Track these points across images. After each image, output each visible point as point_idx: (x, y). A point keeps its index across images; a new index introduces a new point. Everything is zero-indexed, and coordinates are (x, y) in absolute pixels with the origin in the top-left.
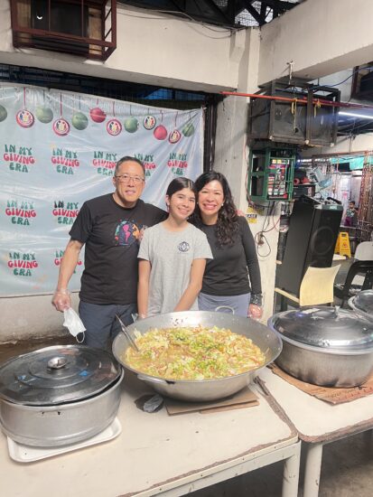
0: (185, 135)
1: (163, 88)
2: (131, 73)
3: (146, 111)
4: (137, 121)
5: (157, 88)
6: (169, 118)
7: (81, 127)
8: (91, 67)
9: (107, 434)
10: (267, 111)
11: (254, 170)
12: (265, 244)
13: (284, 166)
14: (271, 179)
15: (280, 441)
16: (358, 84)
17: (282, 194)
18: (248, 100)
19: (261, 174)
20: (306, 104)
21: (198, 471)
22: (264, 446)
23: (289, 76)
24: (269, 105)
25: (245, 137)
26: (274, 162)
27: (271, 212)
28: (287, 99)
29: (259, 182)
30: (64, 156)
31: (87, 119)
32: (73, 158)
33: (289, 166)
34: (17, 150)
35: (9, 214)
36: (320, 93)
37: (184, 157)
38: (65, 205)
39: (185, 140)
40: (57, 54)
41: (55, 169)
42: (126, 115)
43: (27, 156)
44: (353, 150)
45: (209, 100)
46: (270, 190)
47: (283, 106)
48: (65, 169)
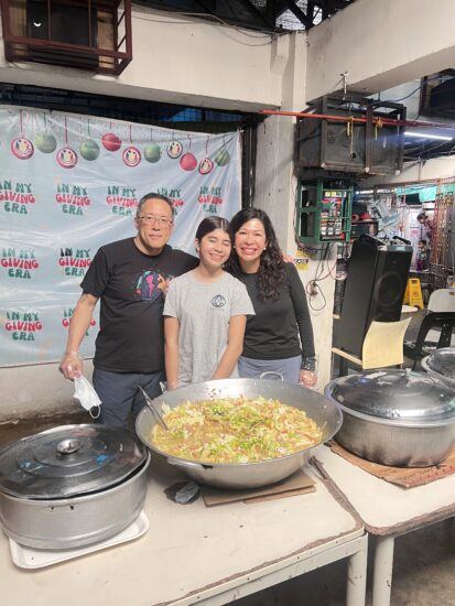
0: (219, 164)
1: (191, 107)
2: (150, 90)
3: (170, 136)
4: (159, 148)
5: (183, 108)
6: (198, 143)
7: (91, 157)
8: (101, 83)
9: (132, 532)
10: (317, 133)
11: (304, 205)
12: (319, 294)
13: (340, 199)
14: (324, 216)
15: (342, 534)
16: (428, 98)
17: (337, 233)
18: (294, 120)
19: (312, 209)
20: (364, 124)
21: (244, 573)
22: (323, 541)
23: (343, 90)
24: (320, 126)
25: (291, 164)
26: (327, 194)
27: (326, 255)
28: (341, 118)
29: (310, 219)
30: (71, 193)
31: (97, 147)
32: (82, 195)
33: (346, 199)
34: (14, 187)
35: (5, 265)
36: (381, 110)
37: (218, 191)
38: (74, 253)
39: (219, 170)
40: (60, 69)
41: (61, 209)
42: (146, 141)
43: (26, 193)
44: (423, 178)
45: (246, 121)
46: (324, 229)
47: (337, 127)
48: (72, 209)
